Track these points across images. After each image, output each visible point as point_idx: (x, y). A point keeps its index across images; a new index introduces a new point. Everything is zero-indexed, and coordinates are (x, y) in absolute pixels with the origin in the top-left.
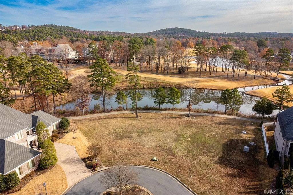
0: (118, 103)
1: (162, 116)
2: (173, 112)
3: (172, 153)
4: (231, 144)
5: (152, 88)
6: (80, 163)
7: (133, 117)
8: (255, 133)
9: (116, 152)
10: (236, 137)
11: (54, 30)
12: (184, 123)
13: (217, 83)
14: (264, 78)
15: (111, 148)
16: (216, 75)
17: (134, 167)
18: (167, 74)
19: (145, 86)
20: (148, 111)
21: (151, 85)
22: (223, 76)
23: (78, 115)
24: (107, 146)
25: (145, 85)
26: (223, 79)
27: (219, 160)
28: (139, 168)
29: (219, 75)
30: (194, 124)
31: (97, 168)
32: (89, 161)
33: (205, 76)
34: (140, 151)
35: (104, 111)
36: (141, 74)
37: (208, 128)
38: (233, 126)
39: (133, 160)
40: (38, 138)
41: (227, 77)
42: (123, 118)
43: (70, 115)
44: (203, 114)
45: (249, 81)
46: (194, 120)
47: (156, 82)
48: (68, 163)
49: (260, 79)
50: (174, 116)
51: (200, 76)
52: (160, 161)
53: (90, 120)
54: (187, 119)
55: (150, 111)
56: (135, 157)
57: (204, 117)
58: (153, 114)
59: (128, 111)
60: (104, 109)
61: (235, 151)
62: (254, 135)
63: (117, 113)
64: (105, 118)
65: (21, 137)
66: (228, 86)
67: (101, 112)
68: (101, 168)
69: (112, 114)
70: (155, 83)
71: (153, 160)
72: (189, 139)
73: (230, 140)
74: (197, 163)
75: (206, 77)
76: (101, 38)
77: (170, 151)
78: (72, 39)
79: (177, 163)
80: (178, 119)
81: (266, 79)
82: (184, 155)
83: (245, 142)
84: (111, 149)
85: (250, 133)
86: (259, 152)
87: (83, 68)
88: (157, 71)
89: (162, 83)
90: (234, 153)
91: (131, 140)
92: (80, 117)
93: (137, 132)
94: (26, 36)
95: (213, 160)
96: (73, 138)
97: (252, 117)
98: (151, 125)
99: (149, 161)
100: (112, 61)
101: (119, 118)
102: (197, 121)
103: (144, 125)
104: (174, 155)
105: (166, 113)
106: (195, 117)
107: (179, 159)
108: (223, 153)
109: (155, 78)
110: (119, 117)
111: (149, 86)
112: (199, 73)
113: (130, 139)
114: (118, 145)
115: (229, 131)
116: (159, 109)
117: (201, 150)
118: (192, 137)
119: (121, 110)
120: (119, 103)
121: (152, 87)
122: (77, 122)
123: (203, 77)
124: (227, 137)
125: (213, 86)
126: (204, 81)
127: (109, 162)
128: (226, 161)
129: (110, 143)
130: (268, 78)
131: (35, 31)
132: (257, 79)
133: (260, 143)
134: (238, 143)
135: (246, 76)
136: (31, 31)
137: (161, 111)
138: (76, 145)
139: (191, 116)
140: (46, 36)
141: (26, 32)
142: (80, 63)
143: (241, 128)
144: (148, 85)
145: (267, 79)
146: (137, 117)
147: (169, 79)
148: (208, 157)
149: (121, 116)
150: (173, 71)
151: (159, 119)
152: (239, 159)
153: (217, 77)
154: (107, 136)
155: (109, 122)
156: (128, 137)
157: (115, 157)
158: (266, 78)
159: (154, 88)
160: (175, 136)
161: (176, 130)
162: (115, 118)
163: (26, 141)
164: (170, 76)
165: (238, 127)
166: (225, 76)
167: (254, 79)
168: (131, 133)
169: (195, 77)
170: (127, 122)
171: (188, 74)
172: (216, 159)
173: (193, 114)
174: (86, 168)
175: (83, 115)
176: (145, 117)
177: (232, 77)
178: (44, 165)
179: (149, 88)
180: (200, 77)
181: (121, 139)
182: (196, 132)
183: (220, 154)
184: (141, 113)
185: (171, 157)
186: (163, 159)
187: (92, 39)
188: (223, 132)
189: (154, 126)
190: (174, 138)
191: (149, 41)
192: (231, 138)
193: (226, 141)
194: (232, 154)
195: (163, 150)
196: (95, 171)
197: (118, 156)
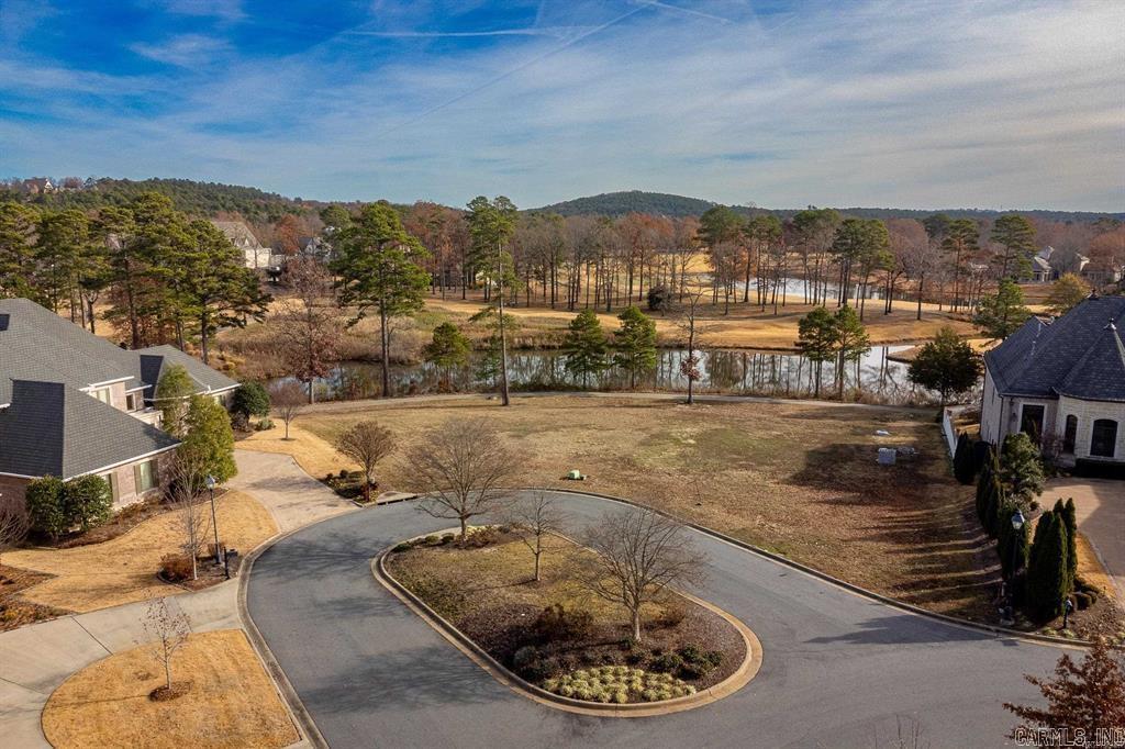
1: (594, 404)
2: (634, 394)
3: (633, 466)
4: (834, 451)
5: (554, 347)
6: (315, 488)
7: (492, 406)
10: (852, 441)
12: (672, 414)
16: (781, 312)
18: (608, 311)
19: (529, 342)
21: (550, 337)
23: (290, 405)
25: (530, 337)
27: (793, 477)
29: (793, 312)
30: (707, 416)
31: (377, 495)
32: (346, 482)
33: (744, 316)
35: (385, 395)
36: (513, 311)
37: (757, 424)
38: (844, 421)
42: (456, 407)
44: (738, 399)
45: (898, 327)
46: (710, 410)
48: (273, 487)
49: (938, 321)
50: (635, 403)
51: (724, 316)
52: (592, 480)
53: (336, 413)
54: (681, 408)
55: (553, 393)
57: (743, 404)
58: (563, 398)
59: (473, 395)
60: (385, 390)
61: (851, 463)
62: (917, 436)
64: (393, 408)
68: (388, 495)
69: (413, 400)
70: (566, 332)
71: (568, 478)
72: (692, 442)
73: (834, 445)
74: (719, 482)
75: (747, 318)
77: (627, 463)
79: (650, 483)
80: (650, 409)
81: (958, 320)
82: (675, 469)
83: (884, 446)
85: (902, 434)
86: (931, 465)
88: (571, 304)
90: (847, 467)
93: (510, 430)
95: (774, 478)
96: (285, 439)
98: (558, 417)
99: (555, 480)
101: (442, 407)
102: (717, 412)
103: (533, 417)
104: (640, 470)
105: (609, 396)
106: (709, 404)
107: (659, 477)
108: (810, 465)
110: (440, 405)
111: (545, 342)
112: (720, 308)
115: (829, 430)
116: (584, 388)
117: (734, 460)
118: (702, 437)
119: (447, 391)
121: (556, 344)
123: (736, 319)
124: (822, 440)
125: (772, 339)
126: (741, 328)
127: (417, 483)
128: (819, 480)
130: (964, 317)
132: (929, 321)
133: (934, 449)
134: (859, 450)
135: (889, 312)
137: (590, 393)
138: (296, 454)
139: (696, 403)
143: (870, 425)
144: (542, 338)
146: (506, 405)
148: (756, 473)
149: (449, 404)
150: (628, 304)
151: (583, 407)
152: (861, 476)
153: (788, 317)
155: (405, 414)
158: (959, 317)
160: (641, 436)
161: (644, 426)
162: (428, 407)
165: (861, 423)
167: (919, 320)
168: (489, 432)
169: (710, 318)
171: (684, 311)
172: (785, 475)
173: (704, 399)
174: (338, 497)
175: (310, 402)
176: (535, 405)
179: (543, 346)
180: (728, 319)
182: (714, 430)
183: (799, 468)
184: (521, 398)
185: (630, 473)
186: (602, 476)
188: (809, 431)
189: (568, 420)
190: (639, 441)
192: (837, 442)
193: (819, 446)
194: (841, 468)
195: (603, 460)
196: (369, 501)
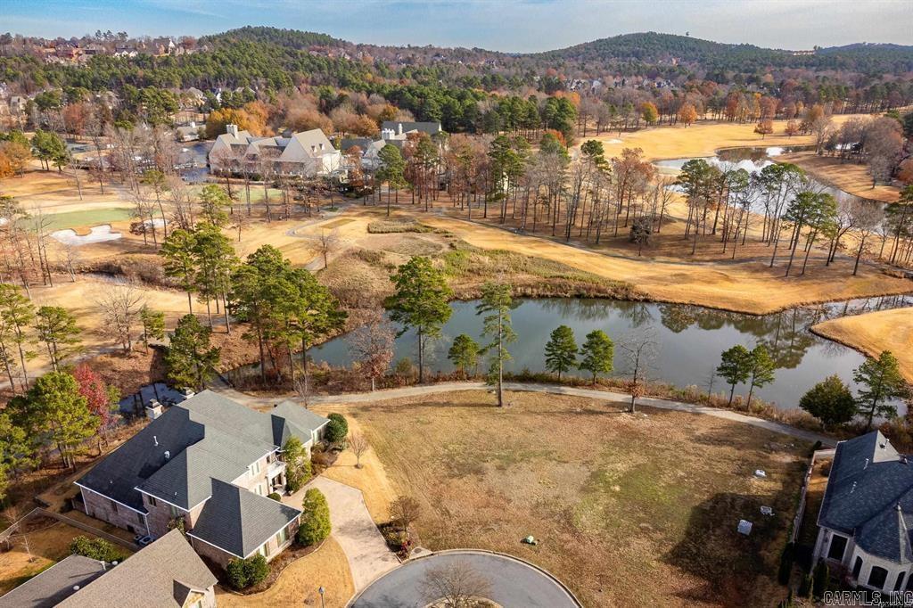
0: (455, 363)
1: (562, 406)
2: (593, 392)
3: (571, 525)
4: (713, 508)
5: (547, 296)
6: (375, 537)
7: (490, 406)
8: (787, 478)
9: (448, 512)
10: (732, 487)
11: (273, 51)
12: (614, 434)
13: (735, 286)
14: (887, 272)
15: (439, 501)
16: (738, 255)
17: (484, 556)
18: (597, 243)
19: (529, 291)
20: (530, 387)
21: (545, 286)
22: (760, 258)
23: (359, 390)
24: (429, 495)
25: (529, 285)
26: (757, 271)
27: (672, 552)
28: (494, 558)
29: (749, 255)
30: (639, 439)
31: (410, 550)
32: (393, 531)
33: (707, 258)
34: (500, 514)
35: (420, 381)
36: (521, 243)
37: (672, 456)
38: (738, 449)
39: (484, 538)
40: (288, 469)
41: (771, 266)
42: (466, 405)
43: (342, 390)
44: (670, 405)
45: (834, 284)
46: (644, 422)
47: (562, 277)
48: (351, 533)
49: (871, 277)
50: (593, 406)
51: (690, 259)
52: (540, 546)
53: (388, 409)
54: (625, 418)
55: (536, 385)
56: (489, 529)
57: (672, 414)
58: (542, 396)
59: (479, 384)
60: (420, 377)
61: (718, 532)
62: (784, 482)
63: (451, 389)
64: (424, 404)
65: (258, 471)
66: (766, 301)
67: (414, 384)
68: (417, 551)
69: (439, 390)
70: (558, 281)
71: (525, 541)
72: (617, 488)
73: (717, 495)
74: (621, 556)
75: (708, 261)
76: (410, 90)
77: (567, 521)
78: (327, 96)
79: (577, 554)
80: (602, 418)
81: (890, 275)
82: (597, 532)
83: (750, 506)
84: (437, 503)
85: (775, 476)
86: (774, 539)
87: (363, 214)
88: (569, 226)
89: (578, 282)
90: (713, 537)
91: (481, 480)
92: (365, 395)
93: (499, 457)
94: (195, 75)
95: (658, 551)
96: (357, 466)
97: (799, 425)
98: (533, 435)
99: (517, 544)
100: (442, 187)
101: (457, 405)
102: (649, 430)
103: (517, 434)
104: (574, 533)
105: (575, 394)
106: (646, 413)
107: (584, 544)
108: (688, 533)
109: (559, 263)
110: (456, 402)
111: (541, 291)
112: (689, 245)
113: (480, 477)
114: (453, 493)
115: (722, 467)
116: (559, 382)
117: (640, 520)
118: (626, 480)
119: (462, 379)
120: (457, 363)
121: (548, 293)
122: (360, 412)
123: (699, 262)
124: (711, 486)
125: (721, 298)
126: (698, 280)
127: (434, 537)
128: (687, 557)
129: (435, 485)
130: (899, 272)
131: (220, 59)
132: (861, 277)
133: (787, 510)
134: (733, 507)
135: (831, 261)
136: (209, 59)
137: (562, 388)
138: (364, 489)
139: (637, 410)
140: (251, 74)
141: (195, 63)
142: (354, 194)
143: (755, 459)
144: (538, 288)
145: (895, 276)
146: (500, 405)
147: (600, 267)
148: (649, 543)
149: (462, 400)
150: (615, 230)
151: (553, 414)
152: (718, 554)
153: (743, 264)
154: (430, 463)
155: (432, 418)
156: (477, 472)
157: (446, 527)
158: (893, 271)
159: (552, 297)
160: (585, 473)
161: (590, 456)
162: (448, 404)
163: (266, 477)
164: (605, 251)
165: (750, 454)
166: (766, 259)
167: (854, 274)
168: (482, 458)
169: (677, 260)
170: (477, 421)
171: (658, 246)
172: (665, 550)
173: (644, 403)
174: (388, 549)
175: (371, 390)
176: (521, 405)
177: (785, 266)
178: (307, 538)
179: (539, 295)
180: (692, 262)
181: (461, 476)
182: (638, 466)
183: (678, 538)
184: (511, 393)
185: (566, 536)
186: (547, 541)
187: (386, 92)
188: (707, 468)
189: (539, 441)
190: (582, 483)
191: (554, 107)
192: (721, 490)
193: (705, 498)
194: (709, 538)
195: (552, 514)
196: (405, 557)
197: (452, 524)
